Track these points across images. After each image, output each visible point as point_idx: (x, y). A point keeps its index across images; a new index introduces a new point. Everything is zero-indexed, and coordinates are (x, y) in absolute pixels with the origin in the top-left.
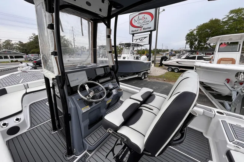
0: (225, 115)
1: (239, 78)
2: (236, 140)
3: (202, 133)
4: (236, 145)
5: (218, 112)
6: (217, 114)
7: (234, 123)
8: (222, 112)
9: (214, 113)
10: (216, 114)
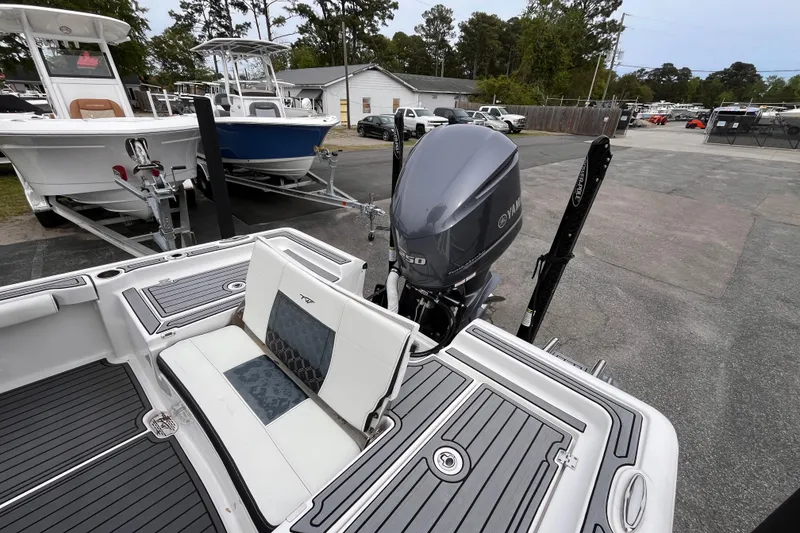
0: (123, 274)
1: (138, 156)
2: (163, 321)
3: (103, 362)
4: (163, 334)
5: (101, 276)
6: (99, 282)
7: (154, 281)
8: (115, 269)
9: (89, 284)
10: (96, 284)
